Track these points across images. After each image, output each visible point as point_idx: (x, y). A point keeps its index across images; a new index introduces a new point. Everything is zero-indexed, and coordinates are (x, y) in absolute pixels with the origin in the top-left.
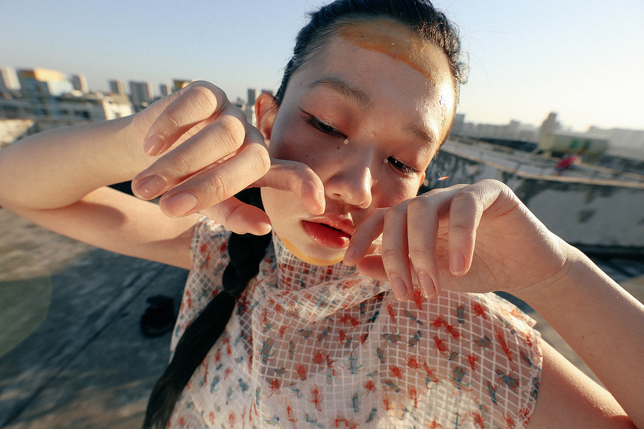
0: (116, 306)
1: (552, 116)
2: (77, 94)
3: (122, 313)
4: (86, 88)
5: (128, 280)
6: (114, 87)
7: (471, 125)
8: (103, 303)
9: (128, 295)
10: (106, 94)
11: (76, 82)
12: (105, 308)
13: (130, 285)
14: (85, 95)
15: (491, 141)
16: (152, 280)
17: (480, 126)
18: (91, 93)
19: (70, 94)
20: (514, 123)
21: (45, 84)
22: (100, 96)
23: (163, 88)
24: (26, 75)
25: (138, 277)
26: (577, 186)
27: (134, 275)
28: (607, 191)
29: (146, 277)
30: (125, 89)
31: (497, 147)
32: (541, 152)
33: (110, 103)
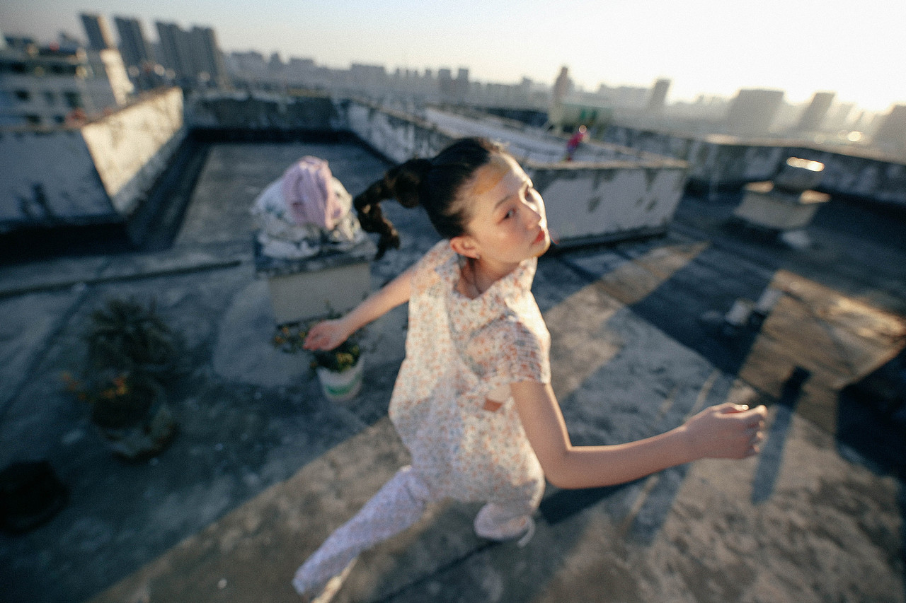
1: (564, 71)
7: (478, 84)
15: (501, 113)
17: (490, 86)
20: (526, 82)
26: (584, 172)
28: (609, 173)
31: (507, 122)
32: (551, 128)
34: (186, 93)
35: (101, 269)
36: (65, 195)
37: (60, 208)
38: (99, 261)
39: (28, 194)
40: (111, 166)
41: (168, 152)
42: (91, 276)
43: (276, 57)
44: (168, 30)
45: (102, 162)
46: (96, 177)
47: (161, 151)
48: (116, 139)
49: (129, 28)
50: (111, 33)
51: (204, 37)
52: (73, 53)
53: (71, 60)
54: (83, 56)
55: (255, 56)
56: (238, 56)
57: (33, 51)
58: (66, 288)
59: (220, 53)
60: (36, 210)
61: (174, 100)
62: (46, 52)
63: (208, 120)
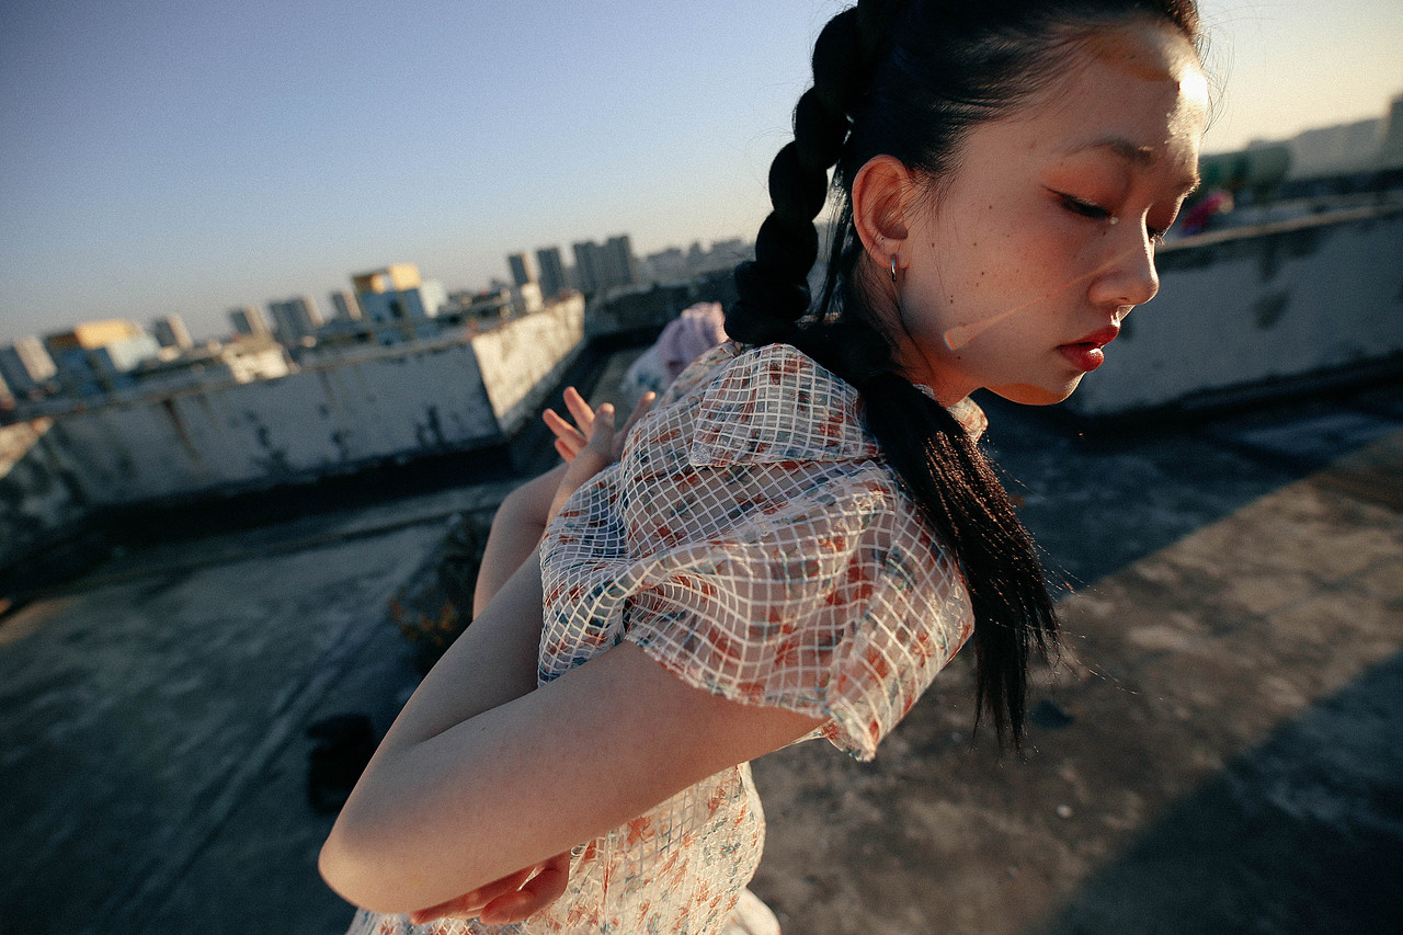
0: (255, 762)
2: (169, 355)
3: (268, 774)
4: (185, 337)
5: (280, 698)
6: (241, 321)
8: (227, 761)
9: (279, 731)
10: (226, 341)
11: (163, 333)
12: (232, 770)
13: (285, 709)
14: (184, 353)
16: (331, 686)
18: (197, 346)
19: (156, 359)
21: (103, 352)
22: (215, 348)
23: (338, 299)
24: (63, 344)
25: (301, 688)
27: (292, 685)
29: (317, 684)
30: (263, 321)
33: (239, 355)
34: (588, 298)
35: (478, 499)
36: (456, 417)
37: (451, 432)
38: (477, 490)
39: (423, 419)
40: (499, 380)
41: (562, 369)
42: (468, 506)
43: (695, 248)
44: (584, 250)
45: (489, 376)
46: (483, 391)
47: (556, 366)
48: (506, 350)
49: (548, 258)
50: (533, 268)
51: (620, 246)
52: (498, 294)
53: (497, 302)
54: (506, 296)
55: (672, 252)
56: (653, 258)
57: (467, 301)
58: (441, 519)
59: (636, 260)
60: (429, 436)
61: (575, 307)
62: (479, 298)
63: (611, 325)
